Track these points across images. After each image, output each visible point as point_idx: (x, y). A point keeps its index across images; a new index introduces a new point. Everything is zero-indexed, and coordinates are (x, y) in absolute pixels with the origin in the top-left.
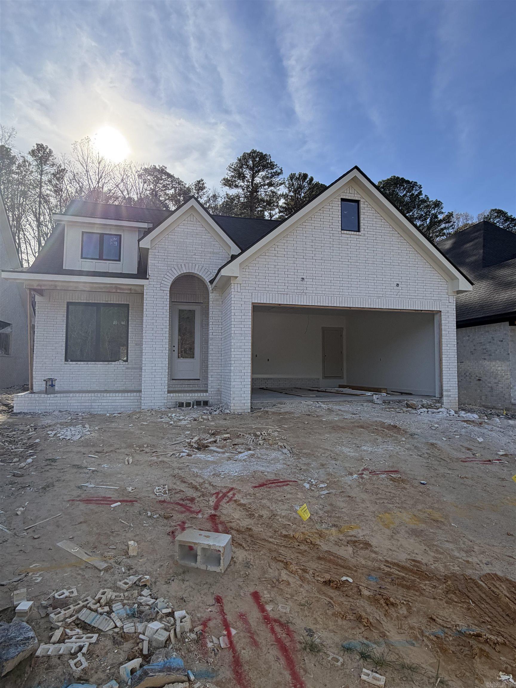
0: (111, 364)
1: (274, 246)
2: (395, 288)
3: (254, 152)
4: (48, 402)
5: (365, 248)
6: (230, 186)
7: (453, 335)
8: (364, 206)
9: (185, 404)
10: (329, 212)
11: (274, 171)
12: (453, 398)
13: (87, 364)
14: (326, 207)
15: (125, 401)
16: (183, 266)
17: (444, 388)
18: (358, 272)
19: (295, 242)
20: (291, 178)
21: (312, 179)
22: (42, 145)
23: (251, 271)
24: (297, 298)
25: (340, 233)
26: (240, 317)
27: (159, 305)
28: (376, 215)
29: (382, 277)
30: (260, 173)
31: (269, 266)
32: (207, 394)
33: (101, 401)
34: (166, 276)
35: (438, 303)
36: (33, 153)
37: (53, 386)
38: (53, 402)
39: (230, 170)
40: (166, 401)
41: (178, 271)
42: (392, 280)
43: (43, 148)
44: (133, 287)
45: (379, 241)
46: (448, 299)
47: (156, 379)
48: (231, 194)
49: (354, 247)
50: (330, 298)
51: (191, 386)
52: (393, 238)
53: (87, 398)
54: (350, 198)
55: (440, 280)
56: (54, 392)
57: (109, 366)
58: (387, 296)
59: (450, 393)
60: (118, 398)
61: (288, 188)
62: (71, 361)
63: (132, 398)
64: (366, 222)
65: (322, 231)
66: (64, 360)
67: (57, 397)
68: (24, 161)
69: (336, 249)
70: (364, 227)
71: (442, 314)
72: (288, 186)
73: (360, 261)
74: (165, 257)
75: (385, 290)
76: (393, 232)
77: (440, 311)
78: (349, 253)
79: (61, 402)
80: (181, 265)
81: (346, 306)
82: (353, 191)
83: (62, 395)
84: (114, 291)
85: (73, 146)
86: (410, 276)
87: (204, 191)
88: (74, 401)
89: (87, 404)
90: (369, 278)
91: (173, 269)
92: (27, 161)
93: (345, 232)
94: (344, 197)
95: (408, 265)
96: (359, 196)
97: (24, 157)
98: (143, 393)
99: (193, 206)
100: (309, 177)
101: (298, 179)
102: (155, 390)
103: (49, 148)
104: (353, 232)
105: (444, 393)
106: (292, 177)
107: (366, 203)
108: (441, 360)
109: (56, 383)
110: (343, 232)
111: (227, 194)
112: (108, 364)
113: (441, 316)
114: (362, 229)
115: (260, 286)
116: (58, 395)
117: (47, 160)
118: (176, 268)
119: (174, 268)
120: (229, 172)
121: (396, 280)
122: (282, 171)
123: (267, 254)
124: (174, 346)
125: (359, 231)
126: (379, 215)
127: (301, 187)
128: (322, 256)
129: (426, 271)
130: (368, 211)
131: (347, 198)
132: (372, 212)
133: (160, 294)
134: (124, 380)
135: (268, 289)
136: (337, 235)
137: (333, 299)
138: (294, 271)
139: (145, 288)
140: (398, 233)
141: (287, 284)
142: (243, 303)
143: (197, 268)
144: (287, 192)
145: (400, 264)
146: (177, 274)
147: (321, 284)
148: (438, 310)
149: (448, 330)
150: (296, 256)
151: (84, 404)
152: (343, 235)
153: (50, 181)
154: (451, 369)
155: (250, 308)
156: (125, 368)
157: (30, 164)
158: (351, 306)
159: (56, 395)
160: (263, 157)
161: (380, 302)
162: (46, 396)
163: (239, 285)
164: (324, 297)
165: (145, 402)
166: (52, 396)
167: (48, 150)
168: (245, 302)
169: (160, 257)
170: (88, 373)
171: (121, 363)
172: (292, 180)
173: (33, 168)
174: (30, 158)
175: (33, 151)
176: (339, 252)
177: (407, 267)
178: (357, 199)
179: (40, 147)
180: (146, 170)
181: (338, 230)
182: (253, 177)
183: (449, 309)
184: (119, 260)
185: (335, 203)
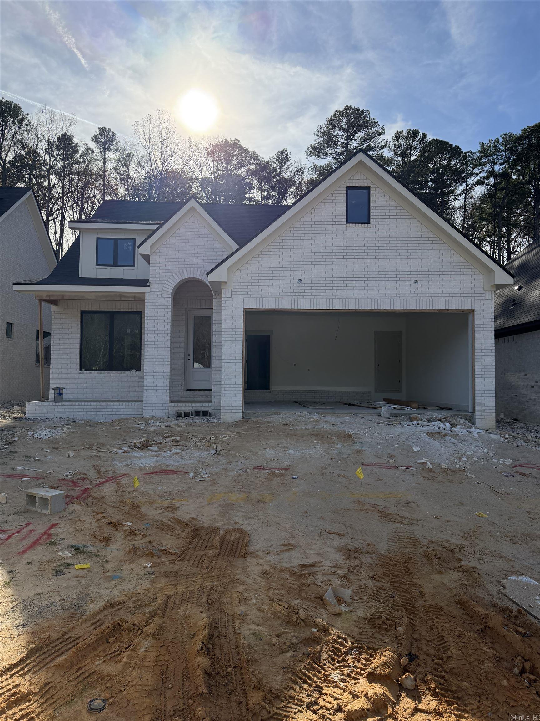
0: (124, 374)
1: (268, 247)
2: (412, 285)
3: (348, 108)
4: (56, 410)
5: (375, 242)
6: (318, 156)
7: (490, 338)
8: (374, 192)
9: (183, 414)
10: (331, 204)
11: (374, 130)
12: (489, 414)
13: (101, 373)
14: (328, 198)
15: (129, 410)
16: (185, 271)
17: (476, 401)
18: (366, 270)
19: (292, 241)
20: (396, 137)
21: (424, 136)
22: (105, 128)
23: (244, 274)
24: (293, 302)
25: (345, 226)
26: (231, 324)
27: (161, 313)
28: (390, 202)
29: (396, 273)
30: (357, 135)
31: (263, 269)
32: (210, 404)
33: (106, 410)
34: (167, 283)
35: (470, 300)
36: (96, 139)
37: (60, 394)
38: (60, 410)
39: (318, 136)
40: (167, 411)
41: (180, 276)
42: (409, 276)
43: (106, 131)
44: (136, 295)
45: (393, 233)
46: (483, 295)
47: (158, 388)
48: (319, 166)
49: (361, 242)
50: (331, 300)
51: (204, 396)
52: (412, 227)
53: (92, 407)
54: (357, 185)
55: (473, 273)
56: (61, 401)
57: (122, 375)
58: (402, 295)
59: (483, 408)
60: (122, 407)
61: (394, 151)
62: (86, 370)
63: (136, 407)
64: (377, 211)
65: (323, 226)
66: (78, 370)
67: (64, 405)
68: (87, 149)
69: (340, 245)
70: (375, 217)
71: (475, 313)
72: (393, 148)
73: (369, 257)
74: (166, 263)
75: (400, 288)
76: (411, 220)
77: (474, 310)
78: (355, 248)
79: (68, 410)
80: (183, 270)
81: (350, 308)
82: (362, 176)
83: (69, 403)
84: (118, 299)
85: (133, 127)
86: (432, 270)
87: (289, 163)
88: (80, 410)
89: (92, 413)
90: (380, 276)
91: (174, 275)
92: (90, 149)
93: (351, 225)
94: (351, 185)
95: (431, 257)
96: (369, 181)
97: (87, 145)
98: (144, 402)
99: (193, 207)
100: (421, 134)
101: (407, 138)
102: (156, 399)
103: (112, 130)
104: (360, 225)
105: (477, 408)
106: (398, 136)
107: (378, 189)
108: (473, 368)
109: (64, 392)
110: (348, 225)
111: (314, 166)
112: (121, 373)
113: (474, 316)
114: (372, 220)
115: (252, 290)
116: (65, 404)
117: (111, 144)
118: (178, 273)
119: (176, 274)
120: (317, 137)
121: (414, 276)
122: (383, 130)
123: (261, 256)
124: (189, 355)
125: (369, 222)
126: (393, 201)
127: (410, 147)
128: (323, 254)
129: (454, 264)
130: (380, 199)
131: (354, 185)
132: (385, 199)
133: (162, 301)
134: (137, 390)
135: (261, 293)
136: (341, 229)
137: (334, 301)
138: (290, 272)
139: (146, 295)
140: (419, 221)
141: (282, 287)
142: (234, 309)
143: (199, 272)
144: (392, 156)
145: (420, 257)
146: (178, 279)
147: (321, 285)
148: (470, 308)
149: (484, 332)
150: (292, 257)
151: (90, 413)
152: (348, 229)
153: (115, 169)
154: (486, 379)
155: (241, 313)
156: (138, 378)
157: (93, 151)
158: (357, 308)
159: (63, 403)
160: (359, 113)
161: (392, 303)
162: (54, 404)
163: (230, 291)
164: (325, 299)
165: (146, 411)
166: (60, 404)
167: (111, 133)
168: (236, 308)
169: (161, 263)
170: (101, 383)
171: (134, 373)
172: (398, 140)
173: (97, 155)
174: (92, 145)
175: (96, 136)
176: (343, 248)
177: (428, 260)
178: (366, 185)
179: (103, 131)
180: (216, 146)
181: (343, 223)
182: (348, 139)
183: (484, 308)
184: (134, 266)
185: (340, 192)
